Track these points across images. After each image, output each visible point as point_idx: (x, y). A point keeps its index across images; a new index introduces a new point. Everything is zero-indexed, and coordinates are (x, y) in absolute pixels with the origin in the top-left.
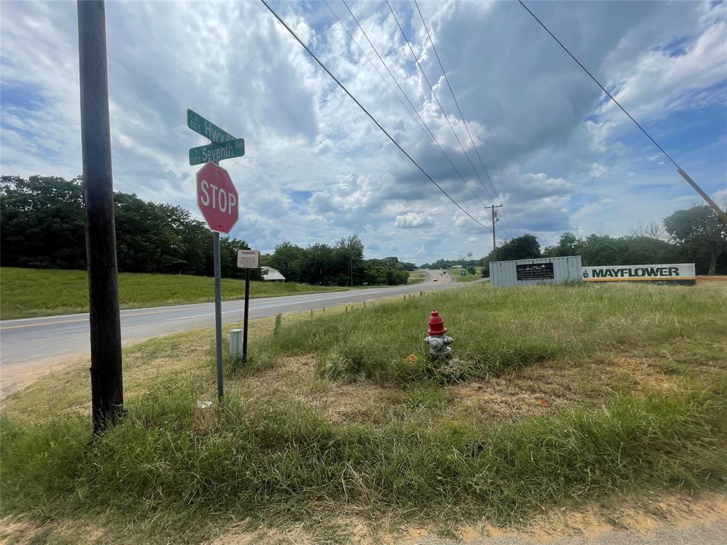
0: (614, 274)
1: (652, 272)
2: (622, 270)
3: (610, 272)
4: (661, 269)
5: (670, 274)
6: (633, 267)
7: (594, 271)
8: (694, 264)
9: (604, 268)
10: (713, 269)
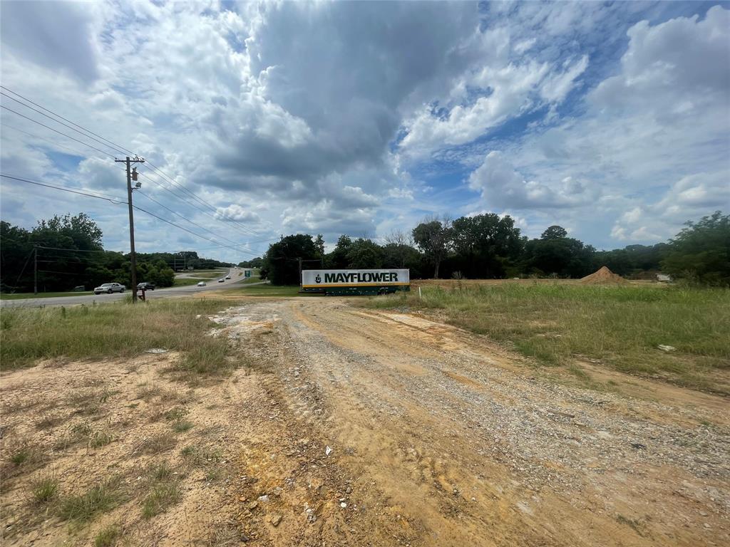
0: (345, 279)
1: (377, 278)
2: (352, 275)
3: (342, 277)
4: (384, 274)
5: (391, 280)
6: (362, 272)
7: (327, 275)
8: (408, 270)
9: (337, 272)
10: (437, 274)
